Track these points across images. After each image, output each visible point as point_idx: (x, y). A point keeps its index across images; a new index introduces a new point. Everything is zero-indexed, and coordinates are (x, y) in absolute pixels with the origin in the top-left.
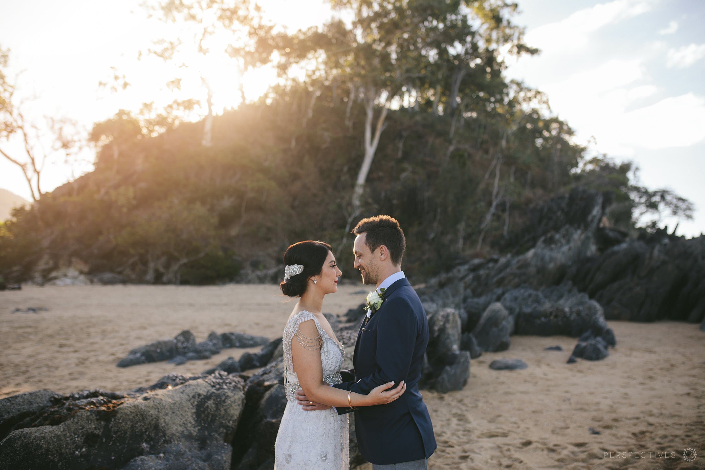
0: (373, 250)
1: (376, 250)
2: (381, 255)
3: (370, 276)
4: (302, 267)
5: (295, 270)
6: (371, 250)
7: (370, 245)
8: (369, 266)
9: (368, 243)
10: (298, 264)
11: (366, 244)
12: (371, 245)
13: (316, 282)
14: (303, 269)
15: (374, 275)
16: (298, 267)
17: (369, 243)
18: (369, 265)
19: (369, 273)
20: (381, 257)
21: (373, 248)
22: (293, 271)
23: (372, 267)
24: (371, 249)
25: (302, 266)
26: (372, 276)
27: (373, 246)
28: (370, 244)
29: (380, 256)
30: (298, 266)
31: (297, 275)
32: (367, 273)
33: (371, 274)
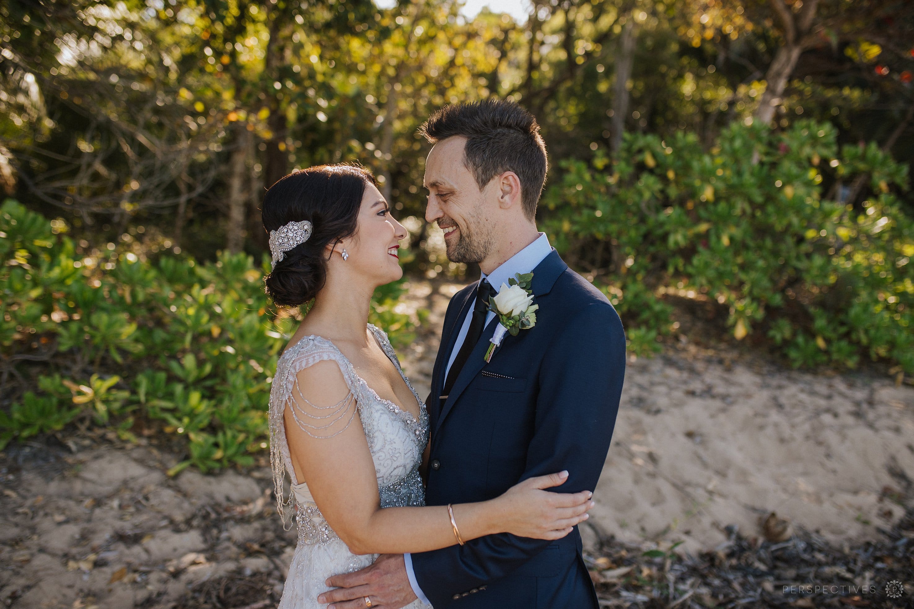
0: (483, 182)
1: (492, 182)
2: (502, 194)
3: (470, 244)
4: (307, 225)
5: (291, 235)
6: (477, 181)
7: (476, 170)
8: (472, 220)
9: (471, 165)
10: (297, 220)
11: (466, 166)
12: (480, 170)
13: (347, 255)
14: (310, 231)
15: (482, 242)
16: (296, 228)
17: (474, 164)
18: (473, 217)
19: (469, 236)
20: (501, 200)
21: (483, 177)
22: (286, 240)
23: (479, 222)
24: (480, 180)
25: (305, 222)
26: (476, 244)
27: (484, 172)
28: (478, 167)
29: (500, 197)
30: (297, 223)
31: (298, 246)
32: (464, 235)
33: (474, 238)
